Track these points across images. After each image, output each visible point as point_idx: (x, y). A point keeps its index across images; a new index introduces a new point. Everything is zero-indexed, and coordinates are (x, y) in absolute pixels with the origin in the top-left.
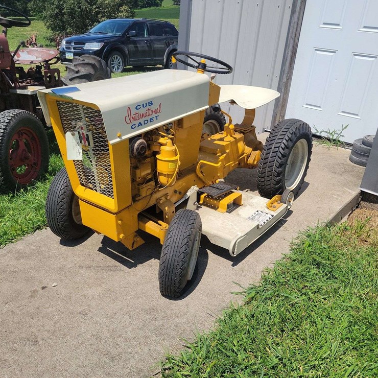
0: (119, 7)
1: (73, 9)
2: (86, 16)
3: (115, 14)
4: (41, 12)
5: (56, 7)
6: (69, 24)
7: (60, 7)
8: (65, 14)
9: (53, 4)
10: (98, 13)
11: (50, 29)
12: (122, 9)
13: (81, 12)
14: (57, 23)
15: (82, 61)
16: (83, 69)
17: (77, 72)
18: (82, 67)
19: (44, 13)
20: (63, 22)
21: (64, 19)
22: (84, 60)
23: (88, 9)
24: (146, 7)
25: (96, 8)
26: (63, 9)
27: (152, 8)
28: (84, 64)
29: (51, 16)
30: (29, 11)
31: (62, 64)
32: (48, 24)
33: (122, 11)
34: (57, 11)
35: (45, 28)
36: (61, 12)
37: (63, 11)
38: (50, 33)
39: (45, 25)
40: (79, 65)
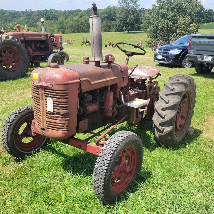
0: (190, 24)
1: (163, 27)
2: (170, 30)
3: (187, 28)
4: (146, 29)
5: (155, 26)
6: (160, 35)
7: (157, 26)
8: (158, 29)
9: (154, 24)
10: (177, 28)
11: (149, 37)
12: (192, 25)
13: (168, 28)
14: (154, 34)
15: (177, 81)
16: (177, 87)
17: (172, 90)
18: (177, 86)
19: (148, 29)
20: (157, 33)
21: (158, 32)
22: (178, 80)
23: (172, 26)
24: (206, 23)
25: (177, 25)
26: (158, 27)
27: (210, 23)
28: (178, 83)
29: (151, 31)
30: (141, 28)
31: (154, 61)
32: (148, 35)
33: (192, 26)
34: (155, 28)
35: (147, 37)
36: (156, 28)
37: (158, 28)
38: (149, 39)
39: (147, 35)
40: (175, 83)
